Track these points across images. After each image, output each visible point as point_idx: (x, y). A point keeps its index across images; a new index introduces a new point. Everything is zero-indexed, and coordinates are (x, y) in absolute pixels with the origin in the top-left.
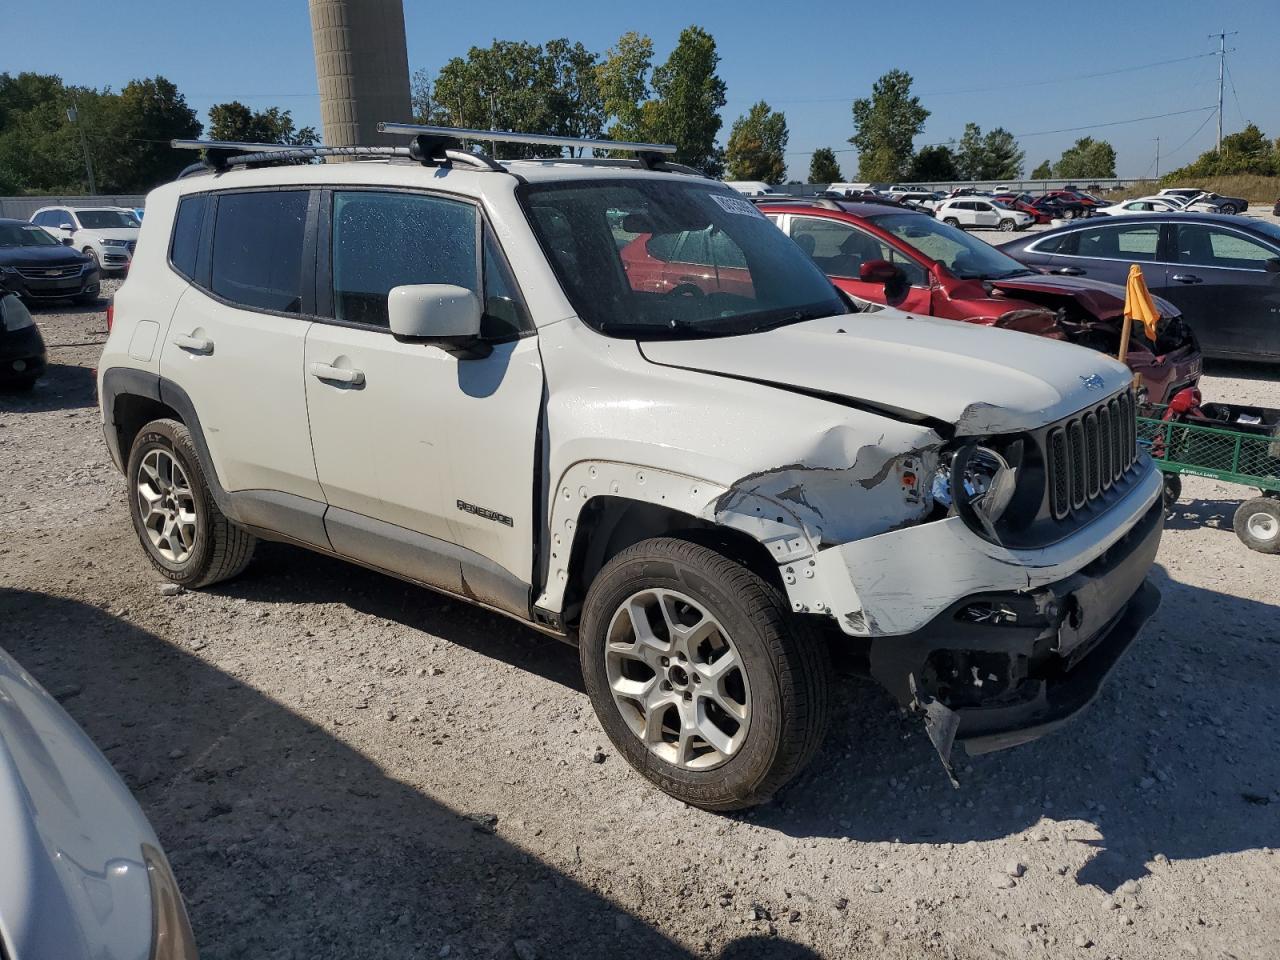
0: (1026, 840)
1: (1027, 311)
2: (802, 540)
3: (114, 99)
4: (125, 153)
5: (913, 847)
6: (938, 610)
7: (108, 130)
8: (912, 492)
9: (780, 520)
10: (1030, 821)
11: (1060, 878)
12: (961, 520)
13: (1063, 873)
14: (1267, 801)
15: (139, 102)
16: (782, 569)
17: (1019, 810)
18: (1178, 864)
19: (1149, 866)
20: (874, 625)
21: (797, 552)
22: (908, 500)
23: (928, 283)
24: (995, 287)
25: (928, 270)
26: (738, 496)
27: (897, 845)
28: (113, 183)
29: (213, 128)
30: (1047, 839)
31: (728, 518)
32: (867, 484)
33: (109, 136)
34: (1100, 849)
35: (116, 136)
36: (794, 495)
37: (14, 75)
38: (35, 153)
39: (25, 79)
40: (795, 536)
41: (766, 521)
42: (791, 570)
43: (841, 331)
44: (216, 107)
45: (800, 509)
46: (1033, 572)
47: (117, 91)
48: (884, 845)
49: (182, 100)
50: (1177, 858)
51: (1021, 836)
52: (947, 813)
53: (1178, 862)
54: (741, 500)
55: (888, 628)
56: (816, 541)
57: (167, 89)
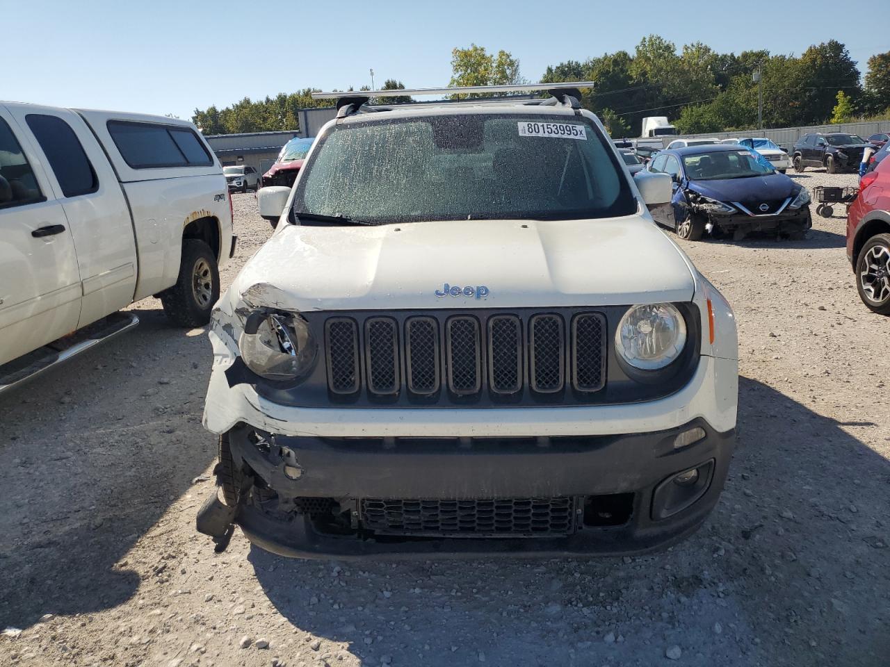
3: (795, 61)
4: (796, 99)
7: (786, 83)
15: (814, 60)
28: (782, 121)
29: (869, 73)
33: (786, 88)
35: (792, 87)
37: (737, 54)
38: (736, 105)
39: (746, 56)
44: (874, 57)
47: (799, 56)
49: (846, 55)
57: (837, 47)
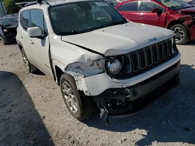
0: (131, 133)
1: (185, 16)
2: (81, 76)
5: (108, 131)
6: (103, 91)
8: (100, 67)
9: (77, 72)
10: (134, 129)
11: (132, 143)
12: (106, 74)
13: (133, 141)
14: (190, 130)
16: (76, 82)
17: (134, 126)
18: (159, 143)
19: (153, 143)
20: (90, 94)
21: (79, 78)
22: (99, 69)
23: (166, 12)
24: (179, 11)
25: (166, 9)
26: (68, 68)
27: (105, 131)
30: (135, 133)
31: (67, 72)
32: (91, 66)
34: (144, 137)
36: (78, 67)
40: (80, 75)
41: (74, 72)
42: (77, 82)
43: (104, 31)
45: (80, 70)
46: (123, 84)
48: (103, 130)
50: (160, 142)
51: (130, 132)
52: (118, 125)
53: (160, 143)
54: (69, 68)
55: (92, 94)
56: (83, 76)
